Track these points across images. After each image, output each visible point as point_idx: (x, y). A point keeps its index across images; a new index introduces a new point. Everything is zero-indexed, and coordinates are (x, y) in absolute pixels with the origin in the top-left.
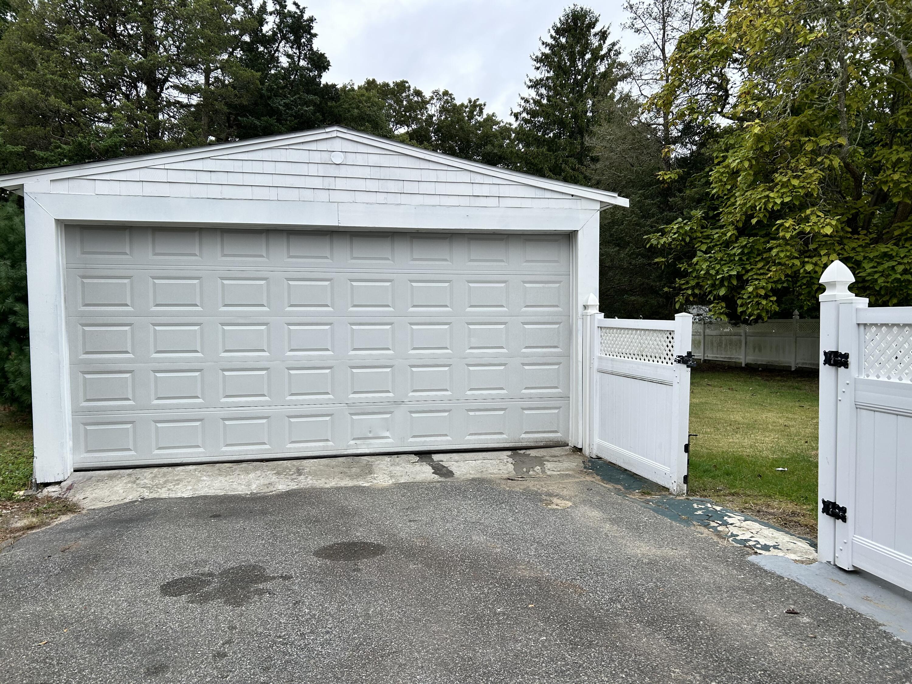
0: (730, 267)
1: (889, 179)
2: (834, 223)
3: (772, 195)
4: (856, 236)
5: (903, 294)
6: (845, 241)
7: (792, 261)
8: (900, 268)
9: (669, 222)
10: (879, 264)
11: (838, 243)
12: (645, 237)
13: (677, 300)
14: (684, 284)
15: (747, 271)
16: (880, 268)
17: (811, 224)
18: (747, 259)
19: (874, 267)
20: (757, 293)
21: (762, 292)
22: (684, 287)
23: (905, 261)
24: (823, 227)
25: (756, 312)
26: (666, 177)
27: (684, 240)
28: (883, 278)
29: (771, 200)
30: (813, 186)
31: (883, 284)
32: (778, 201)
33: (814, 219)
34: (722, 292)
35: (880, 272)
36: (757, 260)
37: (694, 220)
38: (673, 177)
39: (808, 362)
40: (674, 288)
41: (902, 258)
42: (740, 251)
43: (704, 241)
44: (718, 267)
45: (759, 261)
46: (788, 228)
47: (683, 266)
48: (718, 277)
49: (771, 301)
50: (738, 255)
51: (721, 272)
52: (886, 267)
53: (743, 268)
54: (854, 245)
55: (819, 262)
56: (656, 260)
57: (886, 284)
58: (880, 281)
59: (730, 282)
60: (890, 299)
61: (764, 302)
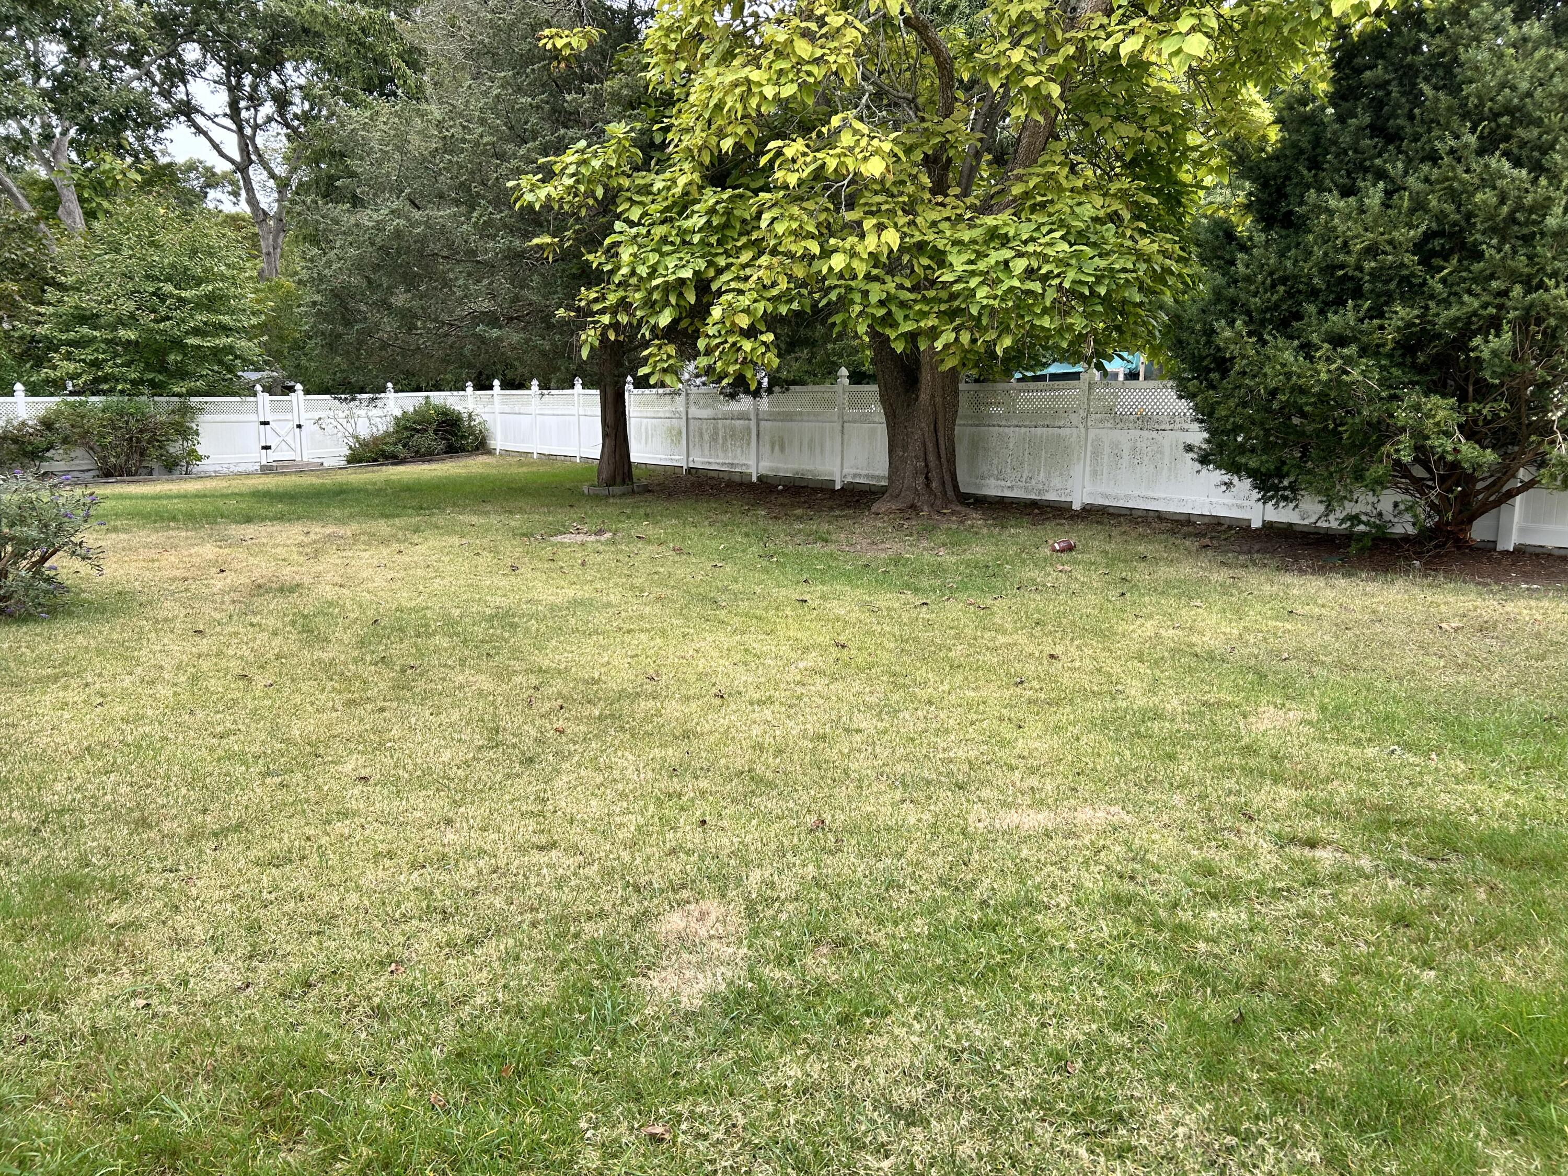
0: (681, 259)
1: (1003, 62)
2: (887, 147)
3: (755, 75)
4: (940, 199)
5: (1022, 327)
6: (919, 209)
7: (803, 244)
8: (1020, 265)
9: (560, 148)
10: (981, 255)
11: (904, 210)
12: (510, 184)
13: (583, 337)
14: (596, 300)
15: (720, 272)
16: (982, 266)
17: (838, 150)
18: (720, 243)
19: (971, 262)
20: (733, 324)
21: (744, 322)
22: (596, 307)
23: (1031, 248)
24: (865, 159)
25: (731, 370)
26: (560, 43)
27: (591, 194)
28: (987, 289)
29: (755, 90)
30: (841, 60)
31: (985, 302)
32: (769, 92)
33: (847, 139)
34: (665, 319)
35: (981, 273)
36: (739, 244)
37: (612, 145)
38: (575, 45)
39: (864, 472)
40: (578, 310)
41: (1025, 243)
42: (704, 220)
43: (636, 198)
44: (653, 258)
45: (744, 247)
46: (794, 161)
47: (595, 259)
48: (655, 283)
49: (764, 343)
50: (700, 230)
51: (661, 271)
52: (993, 262)
53: (710, 264)
54: (934, 216)
55: (859, 248)
56: (536, 241)
57: (991, 302)
58: (981, 293)
59: (681, 295)
60: (999, 336)
61: (747, 346)
